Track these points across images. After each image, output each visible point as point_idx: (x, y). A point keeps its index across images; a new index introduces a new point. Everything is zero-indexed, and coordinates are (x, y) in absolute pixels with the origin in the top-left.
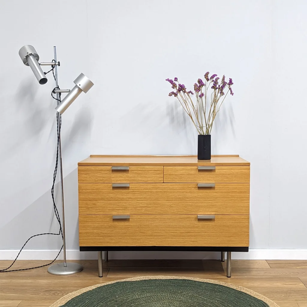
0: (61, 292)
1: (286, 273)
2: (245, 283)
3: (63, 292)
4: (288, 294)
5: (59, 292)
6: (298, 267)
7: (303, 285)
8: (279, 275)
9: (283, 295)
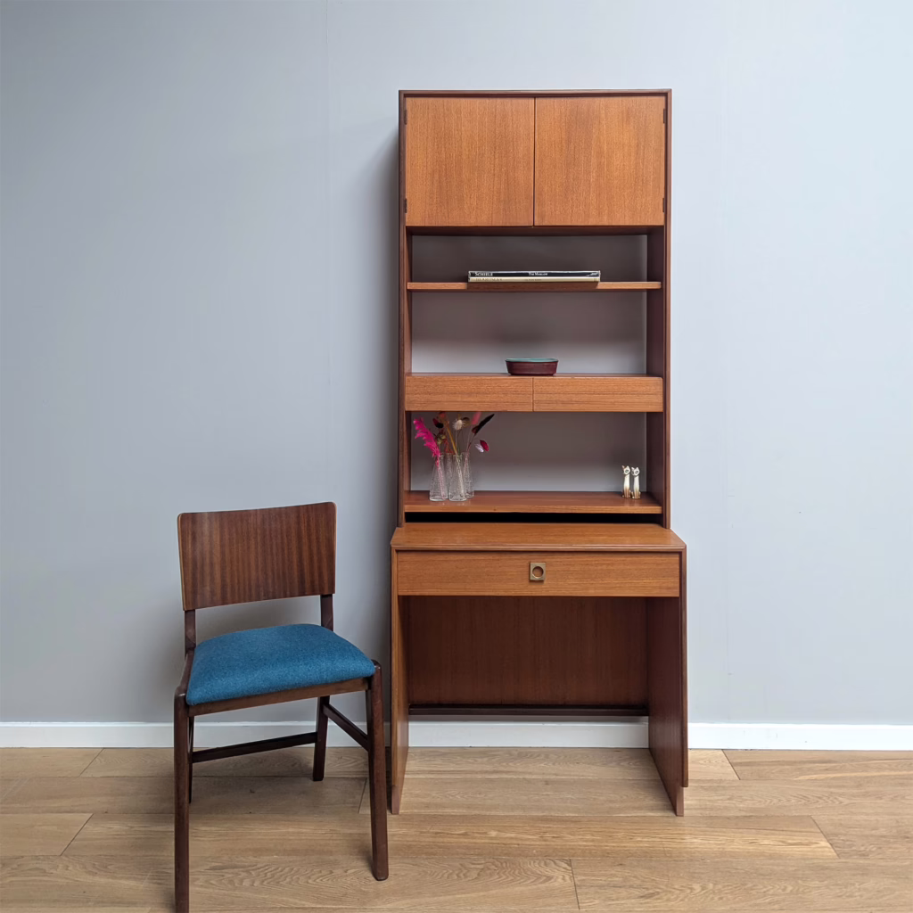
0: (248, 872)
1: (780, 800)
2: (688, 839)
3: (253, 873)
4: (800, 882)
5: (244, 874)
6: (801, 778)
7: (829, 846)
8: (763, 806)
9: (790, 888)
